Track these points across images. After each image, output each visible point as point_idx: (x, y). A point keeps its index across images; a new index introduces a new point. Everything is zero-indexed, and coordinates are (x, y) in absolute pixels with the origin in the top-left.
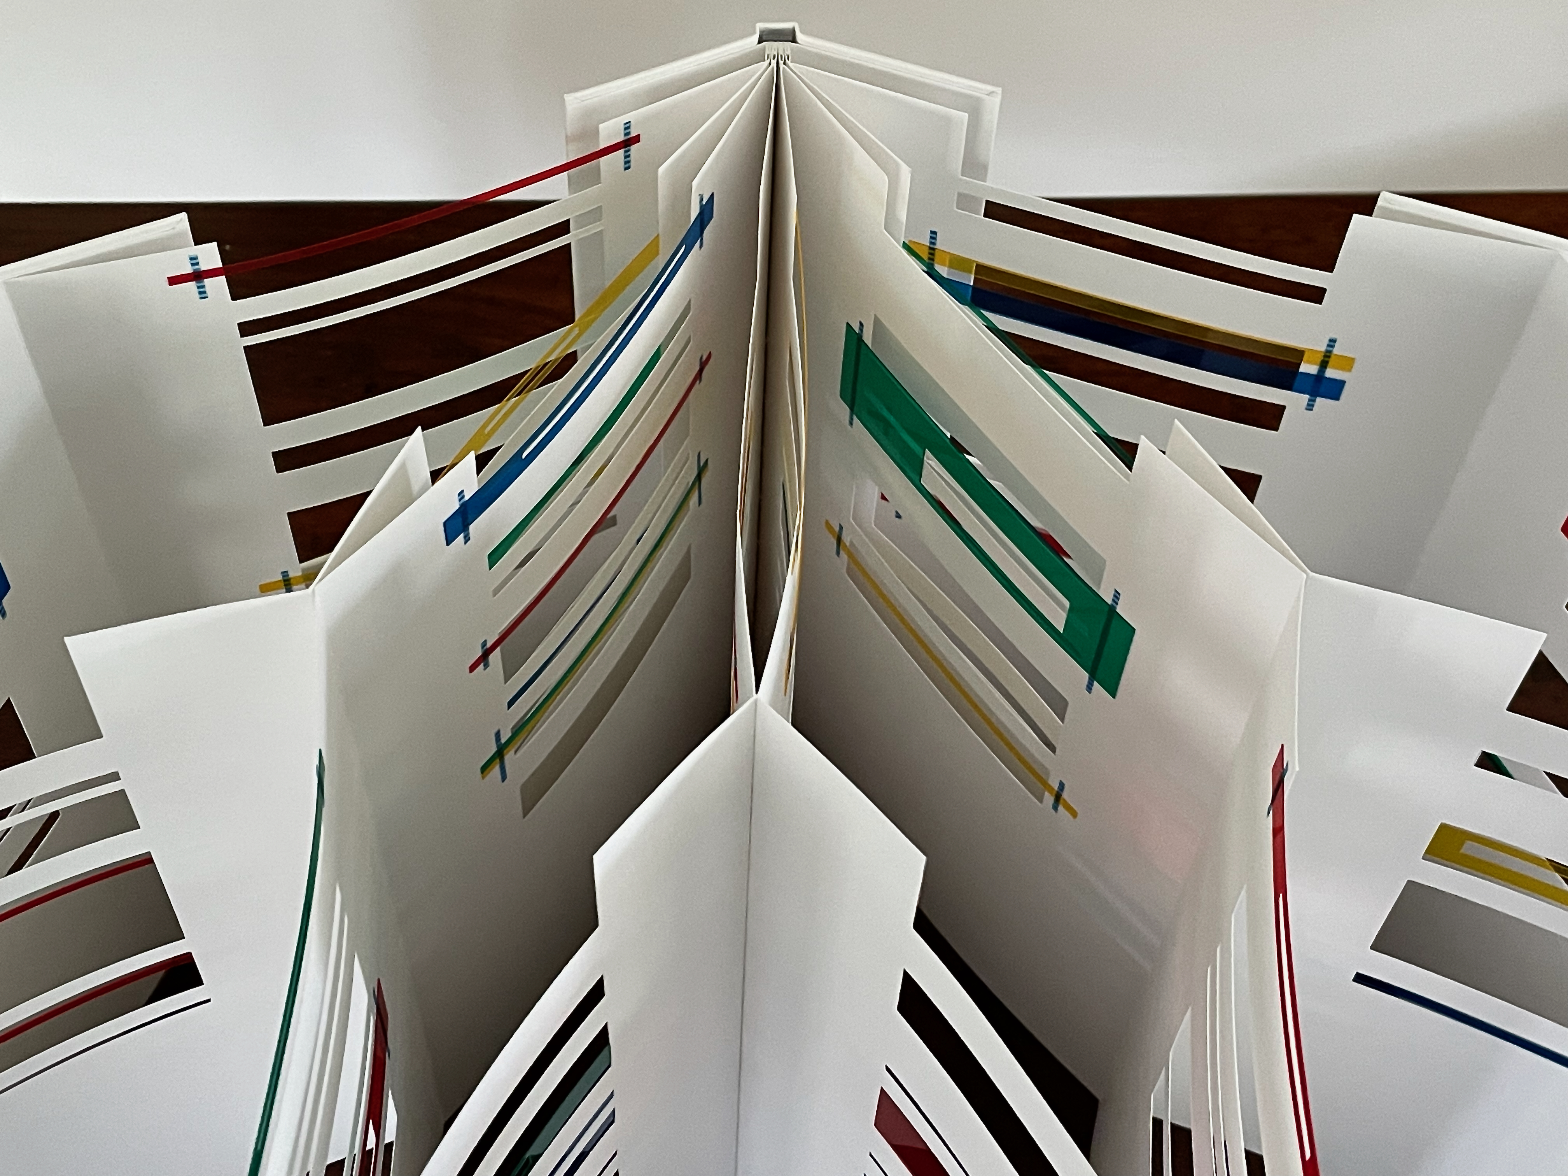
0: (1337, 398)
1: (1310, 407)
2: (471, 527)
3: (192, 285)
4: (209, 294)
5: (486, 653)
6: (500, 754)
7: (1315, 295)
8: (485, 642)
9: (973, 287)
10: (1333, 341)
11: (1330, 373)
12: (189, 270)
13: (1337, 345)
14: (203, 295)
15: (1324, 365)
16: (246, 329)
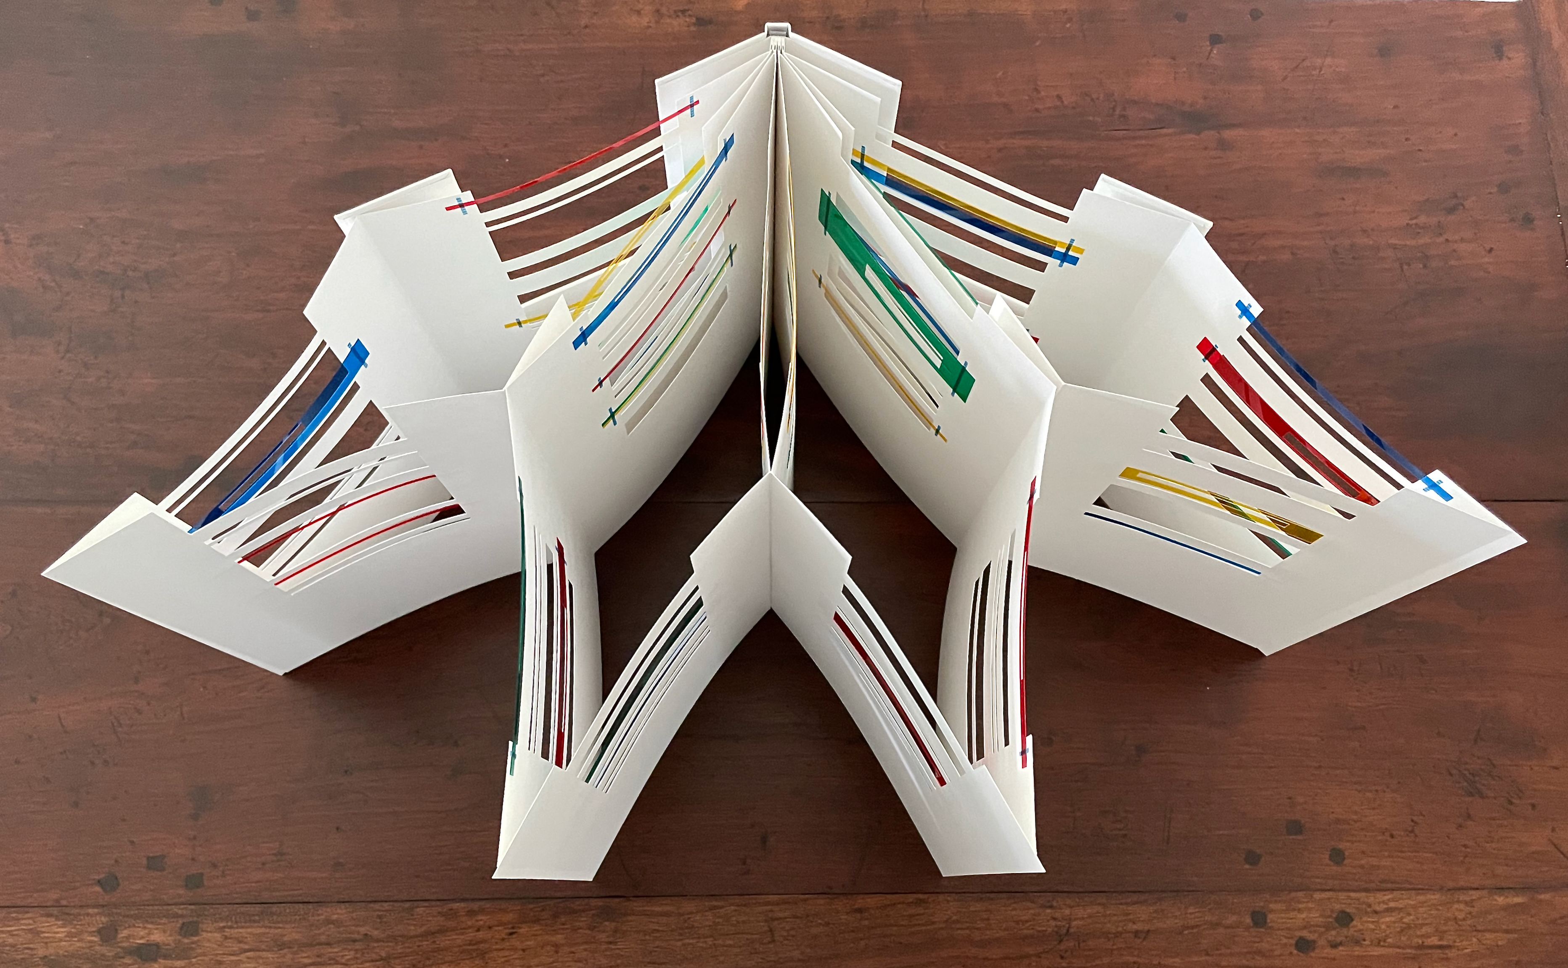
0: (1075, 264)
1: (1061, 266)
2: (588, 339)
3: (459, 209)
4: (468, 212)
5: (600, 384)
6: (612, 415)
7: (1065, 219)
8: (600, 378)
9: (886, 177)
10: (1073, 240)
11: (1070, 253)
12: (457, 203)
13: (1075, 242)
14: (465, 213)
15: (1068, 249)
16: (488, 224)
